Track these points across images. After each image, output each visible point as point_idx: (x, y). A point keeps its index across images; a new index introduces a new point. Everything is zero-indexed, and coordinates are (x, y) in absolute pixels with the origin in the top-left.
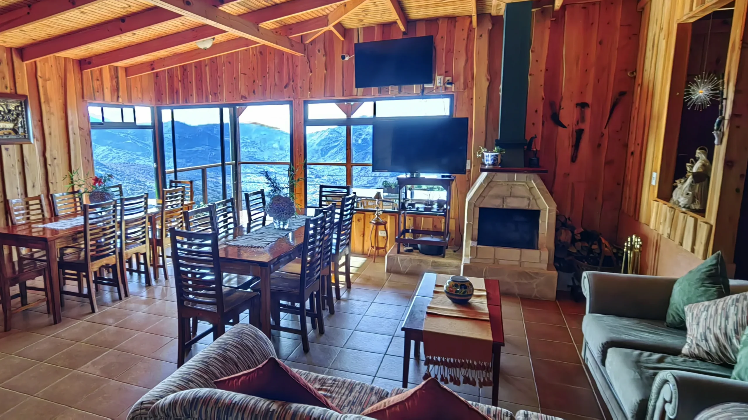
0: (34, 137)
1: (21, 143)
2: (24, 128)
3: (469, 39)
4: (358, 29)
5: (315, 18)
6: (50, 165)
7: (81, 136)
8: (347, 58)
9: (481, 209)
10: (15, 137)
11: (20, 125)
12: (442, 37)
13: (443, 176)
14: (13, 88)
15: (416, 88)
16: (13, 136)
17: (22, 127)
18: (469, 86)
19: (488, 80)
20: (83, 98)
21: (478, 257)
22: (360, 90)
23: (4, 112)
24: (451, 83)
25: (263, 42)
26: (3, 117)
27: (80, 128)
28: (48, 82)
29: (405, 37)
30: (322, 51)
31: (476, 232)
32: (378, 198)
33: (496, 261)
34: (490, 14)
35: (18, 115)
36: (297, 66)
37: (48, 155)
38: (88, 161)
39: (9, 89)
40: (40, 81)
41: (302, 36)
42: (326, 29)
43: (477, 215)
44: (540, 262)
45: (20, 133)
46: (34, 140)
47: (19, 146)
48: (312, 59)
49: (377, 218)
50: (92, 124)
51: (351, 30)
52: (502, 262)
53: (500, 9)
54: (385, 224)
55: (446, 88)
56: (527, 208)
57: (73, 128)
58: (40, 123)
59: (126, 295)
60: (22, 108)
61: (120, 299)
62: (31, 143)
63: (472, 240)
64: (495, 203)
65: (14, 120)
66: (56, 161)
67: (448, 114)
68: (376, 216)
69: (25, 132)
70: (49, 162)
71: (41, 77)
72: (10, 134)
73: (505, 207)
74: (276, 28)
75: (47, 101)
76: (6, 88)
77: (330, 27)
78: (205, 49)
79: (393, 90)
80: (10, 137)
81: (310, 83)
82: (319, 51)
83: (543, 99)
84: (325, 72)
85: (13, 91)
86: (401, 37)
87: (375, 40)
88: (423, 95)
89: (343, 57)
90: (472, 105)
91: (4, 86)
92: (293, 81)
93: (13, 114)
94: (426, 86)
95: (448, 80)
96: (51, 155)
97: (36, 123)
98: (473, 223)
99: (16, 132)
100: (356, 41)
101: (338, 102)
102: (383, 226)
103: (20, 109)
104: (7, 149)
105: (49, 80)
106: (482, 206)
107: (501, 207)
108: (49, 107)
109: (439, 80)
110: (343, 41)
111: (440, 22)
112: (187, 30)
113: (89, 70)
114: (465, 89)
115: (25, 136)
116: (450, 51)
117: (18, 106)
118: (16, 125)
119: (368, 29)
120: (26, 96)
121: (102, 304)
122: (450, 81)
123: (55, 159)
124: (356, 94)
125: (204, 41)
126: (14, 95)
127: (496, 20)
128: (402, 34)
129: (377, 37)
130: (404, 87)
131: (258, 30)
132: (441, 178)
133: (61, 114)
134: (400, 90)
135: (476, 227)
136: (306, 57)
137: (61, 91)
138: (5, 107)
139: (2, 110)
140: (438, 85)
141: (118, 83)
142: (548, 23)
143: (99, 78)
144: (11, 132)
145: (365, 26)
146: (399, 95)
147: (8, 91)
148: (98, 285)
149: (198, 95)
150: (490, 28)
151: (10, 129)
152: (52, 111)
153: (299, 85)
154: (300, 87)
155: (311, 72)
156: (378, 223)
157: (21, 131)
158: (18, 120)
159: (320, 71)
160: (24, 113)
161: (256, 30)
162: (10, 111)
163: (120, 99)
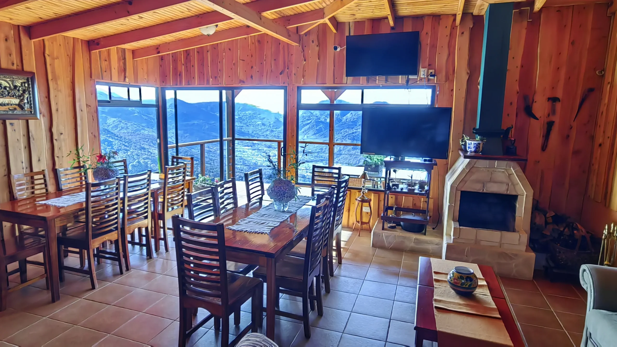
0: (40, 113)
1: (27, 118)
2: (31, 104)
3: (452, 35)
4: (349, 23)
5: (312, 11)
6: (56, 140)
7: (88, 112)
8: (338, 49)
9: (463, 193)
10: (21, 113)
11: (26, 101)
12: (427, 33)
13: (425, 160)
14: (20, 64)
15: (401, 79)
16: (18, 111)
17: (28, 103)
18: (451, 78)
19: (468, 73)
20: (91, 77)
21: (461, 237)
22: (350, 79)
23: (10, 87)
24: (434, 76)
25: (264, 30)
26: (9, 93)
27: (87, 105)
28: (56, 61)
29: (393, 31)
30: (316, 42)
31: (457, 214)
32: (364, 178)
33: (477, 242)
34: (472, 13)
35: (24, 91)
36: (292, 55)
37: (54, 130)
38: (95, 136)
39: (15, 65)
40: (48, 59)
41: (297, 27)
42: (320, 22)
43: (459, 198)
44: (519, 244)
45: (26, 109)
46: (40, 117)
47: (25, 121)
48: (305, 49)
49: (363, 196)
50: (99, 101)
51: (344, 23)
52: (483, 243)
53: (482, 9)
54: (369, 201)
55: (429, 80)
56: (505, 193)
57: (80, 106)
58: (47, 100)
59: (128, 269)
60: (29, 85)
61: (121, 273)
62: (38, 119)
63: (454, 220)
64: (476, 188)
65: (19, 96)
66: (62, 136)
67: (429, 103)
68: (362, 194)
69: (31, 108)
70: (55, 137)
71: (49, 55)
72: (15, 109)
73: (485, 191)
74: (275, 19)
75: (55, 78)
76: (13, 64)
77: (326, 20)
78: (208, 35)
79: (380, 79)
80: (15, 112)
81: (304, 70)
82: (313, 42)
83: (518, 92)
84: (318, 61)
85: (20, 68)
86: (388, 31)
87: (365, 34)
88: (408, 85)
89: (336, 48)
90: (452, 96)
91: (10, 63)
92: (288, 68)
93: (19, 90)
94: (410, 77)
95: (431, 73)
96: (58, 130)
97: (43, 100)
98: (455, 205)
99: (22, 108)
100: (347, 34)
101: (323, 88)
102: (367, 203)
103: (26, 85)
104: (12, 124)
105: (57, 58)
106: (463, 190)
107: (481, 191)
108: (57, 84)
109: (423, 72)
110: (335, 33)
111: (426, 19)
112: (192, 16)
113: (97, 51)
114: (446, 82)
115: (31, 112)
116: (434, 46)
117: (25, 83)
118: (22, 100)
119: (359, 24)
120: (34, 73)
121: (103, 279)
122: (433, 74)
123: (62, 134)
124: (345, 82)
125: (207, 27)
126: (21, 72)
127: (478, 19)
128: (389, 28)
129: (367, 31)
130: (391, 78)
131: (261, 19)
132: (423, 162)
133: (69, 92)
134: (386, 80)
135: (458, 208)
136: (301, 47)
137: (69, 69)
138: (10, 83)
139: (8, 86)
140: (422, 76)
141: (125, 64)
142: (525, 23)
143: (107, 60)
144: (17, 107)
145: (356, 20)
146: (386, 85)
147: (15, 67)
148: (100, 259)
149: (199, 78)
150: (471, 26)
151: (16, 105)
152: (59, 89)
153: (293, 72)
154: (295, 74)
155: (305, 60)
156: (363, 201)
157: (27, 106)
158: (24, 96)
159: (313, 60)
160: (31, 89)
161: (259, 19)
162: (15, 87)
163: (127, 80)
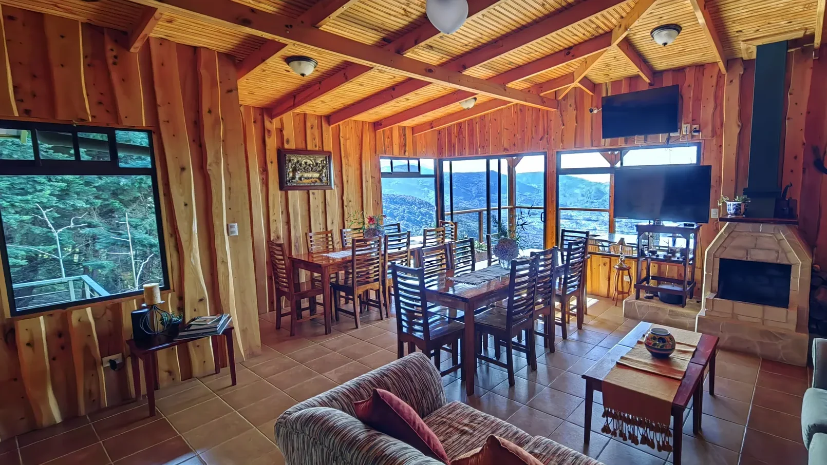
0: (335, 184)
1: (324, 189)
2: (327, 177)
3: (718, 85)
4: (607, 83)
5: (562, 76)
6: (346, 206)
7: (372, 183)
8: (595, 112)
9: (722, 260)
10: (320, 184)
11: (324, 175)
12: (689, 85)
13: (685, 225)
14: (321, 146)
15: (661, 137)
16: (319, 183)
17: (325, 176)
18: (718, 132)
19: (739, 126)
20: (376, 153)
21: (715, 310)
22: (608, 140)
23: (313, 165)
24: (698, 131)
26: (312, 169)
27: (372, 177)
28: (348, 141)
30: (574, 106)
31: (716, 284)
32: (622, 244)
33: (734, 316)
34: (742, 58)
35: (323, 167)
36: (551, 120)
37: (345, 198)
38: (378, 203)
39: (318, 147)
40: (342, 140)
41: (556, 91)
42: (572, 85)
43: (717, 265)
44: (786, 322)
45: (324, 181)
46: (334, 187)
47: (323, 191)
48: (564, 114)
49: (621, 264)
50: (382, 173)
51: (600, 85)
52: (740, 318)
53: (751, 52)
54: (628, 269)
55: (693, 137)
56: (775, 262)
57: (366, 177)
58: (340, 173)
60: (326, 162)
62: (332, 189)
63: (712, 291)
64: (739, 255)
65: (319, 171)
66: (351, 203)
68: (620, 261)
69: (327, 180)
70: (345, 203)
71: (342, 137)
72: (316, 181)
73: (749, 259)
75: (347, 157)
76: (316, 146)
77: (577, 83)
78: (468, 109)
79: (638, 139)
80: (316, 184)
81: (562, 135)
82: (570, 106)
83: (804, 144)
84: (576, 124)
85: (321, 149)
86: (647, 88)
87: (622, 93)
88: (667, 144)
89: (591, 111)
90: (721, 152)
91: (314, 145)
92: (547, 134)
93: (319, 167)
94: (672, 134)
95: (695, 128)
96: (347, 198)
97: (337, 173)
98: (713, 274)
99: (321, 181)
100: (604, 95)
101: (601, 151)
102: (627, 271)
103: (325, 162)
104: (313, 193)
105: (349, 139)
106: (722, 257)
107: (745, 259)
108: (348, 160)
109: (685, 128)
110: (592, 96)
111: (688, 71)
113: (381, 130)
114: (713, 136)
115: (327, 183)
116: (697, 99)
117: (323, 160)
118: (321, 175)
119: (616, 83)
120: (330, 152)
122: (697, 129)
123: (350, 201)
124: (603, 145)
125: (466, 102)
126: (321, 152)
129: (625, 90)
130: (650, 137)
131: (505, 90)
132: (683, 226)
133: (357, 166)
134: (646, 140)
135: (716, 278)
136: (559, 112)
137: (358, 147)
138: (313, 161)
139: (312, 163)
140: (685, 133)
141: (405, 140)
142: (810, 62)
143: (390, 137)
144: (317, 180)
145: (612, 80)
146: (645, 144)
147: (317, 149)
150: (742, 73)
151: (317, 178)
152: (350, 164)
153: (552, 138)
154: (554, 140)
155: (563, 125)
156: (621, 269)
157: (324, 179)
158: (323, 171)
159: (571, 124)
160: (328, 165)
161: (503, 90)
162: (317, 164)
163: (407, 154)
